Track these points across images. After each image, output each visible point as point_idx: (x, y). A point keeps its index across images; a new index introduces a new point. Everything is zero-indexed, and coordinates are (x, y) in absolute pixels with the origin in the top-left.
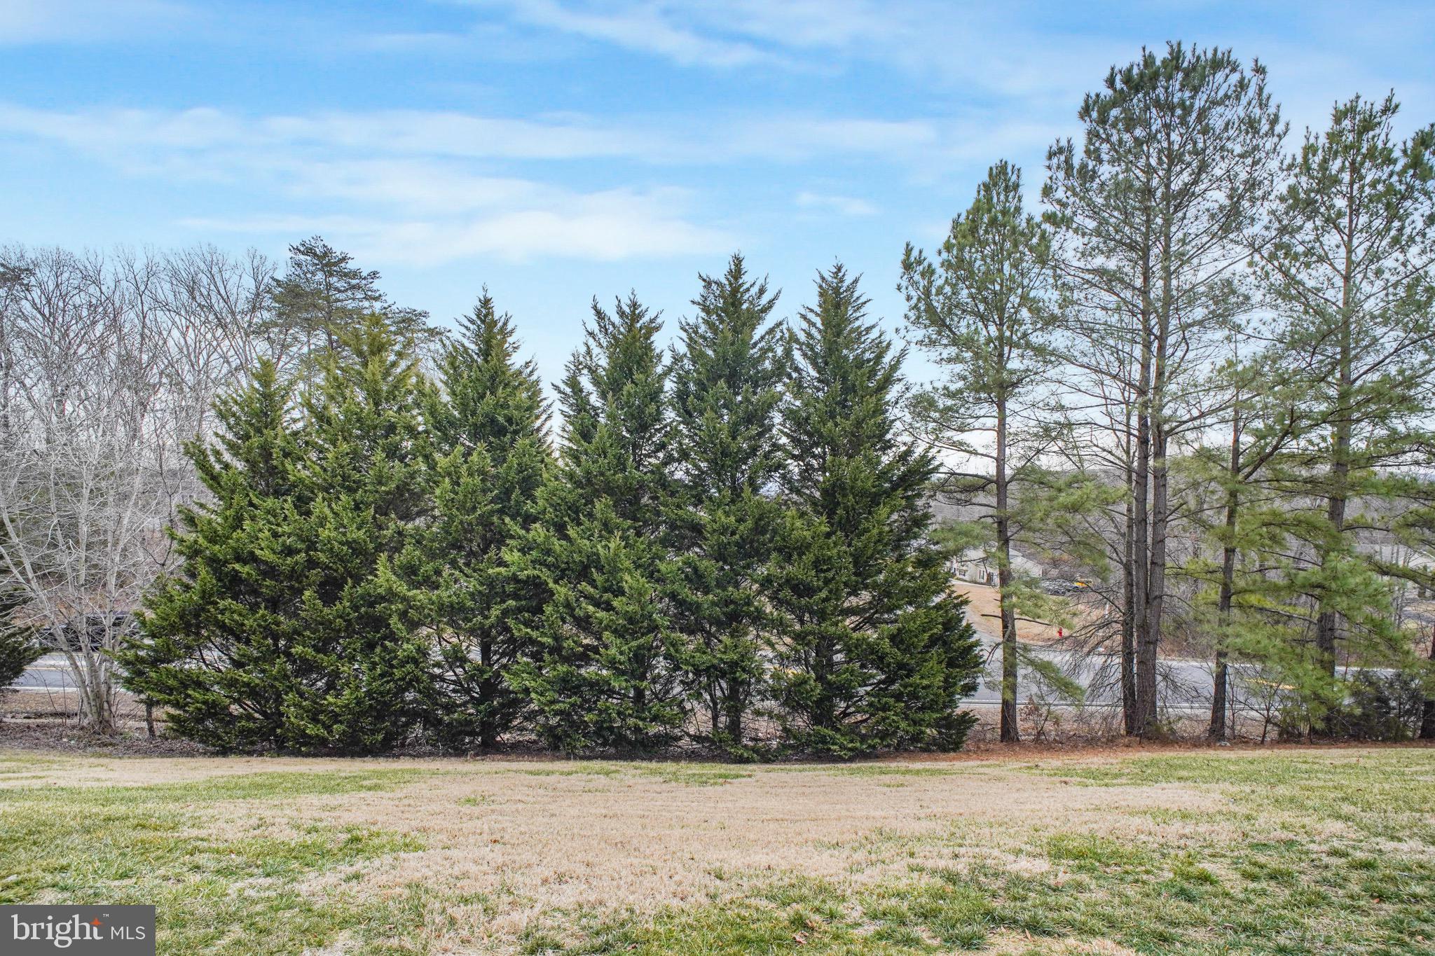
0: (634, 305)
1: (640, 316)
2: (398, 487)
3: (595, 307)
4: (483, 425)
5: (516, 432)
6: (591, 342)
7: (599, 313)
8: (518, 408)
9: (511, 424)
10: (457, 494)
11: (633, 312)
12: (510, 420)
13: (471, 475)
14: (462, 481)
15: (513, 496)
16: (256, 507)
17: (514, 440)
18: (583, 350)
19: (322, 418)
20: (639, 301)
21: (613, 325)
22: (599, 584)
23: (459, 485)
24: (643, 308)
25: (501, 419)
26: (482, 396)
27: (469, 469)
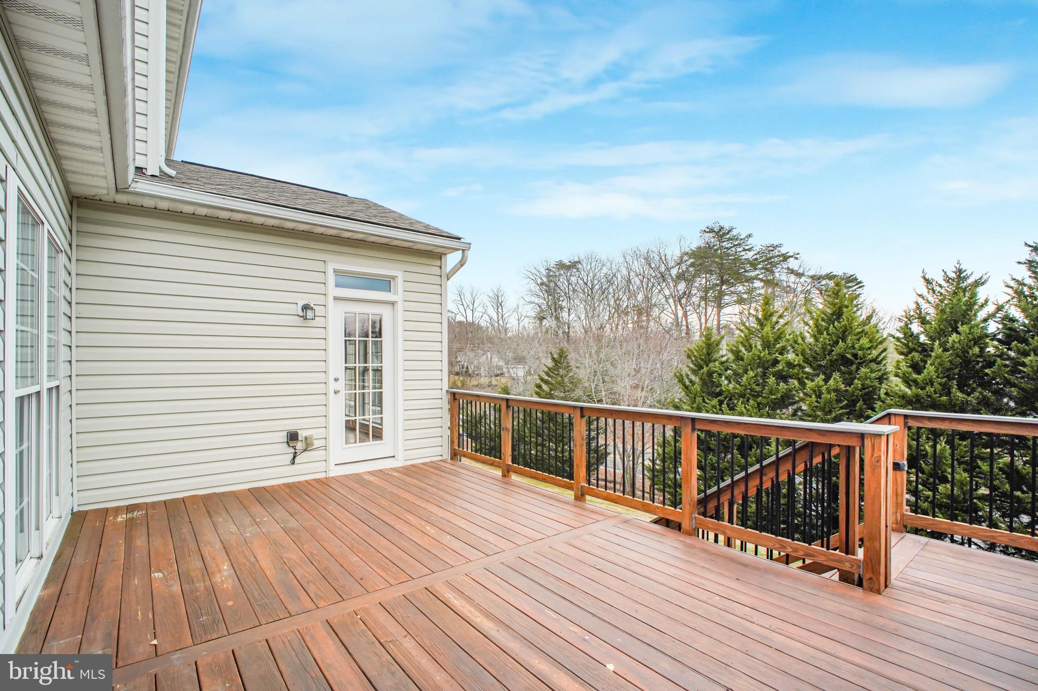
0: (960, 271)
1: (965, 278)
2: (781, 396)
3: (924, 278)
4: (836, 360)
5: (860, 364)
6: (920, 300)
7: (928, 281)
8: (861, 349)
9: (856, 359)
10: (819, 403)
11: (959, 276)
12: (855, 356)
13: (829, 392)
14: (823, 396)
15: (858, 405)
16: (707, 403)
17: (858, 369)
18: (914, 306)
19: (738, 357)
20: (963, 267)
21: (940, 286)
22: (927, 472)
23: (820, 398)
24: (968, 272)
25: (849, 356)
26: (837, 343)
27: (827, 389)
